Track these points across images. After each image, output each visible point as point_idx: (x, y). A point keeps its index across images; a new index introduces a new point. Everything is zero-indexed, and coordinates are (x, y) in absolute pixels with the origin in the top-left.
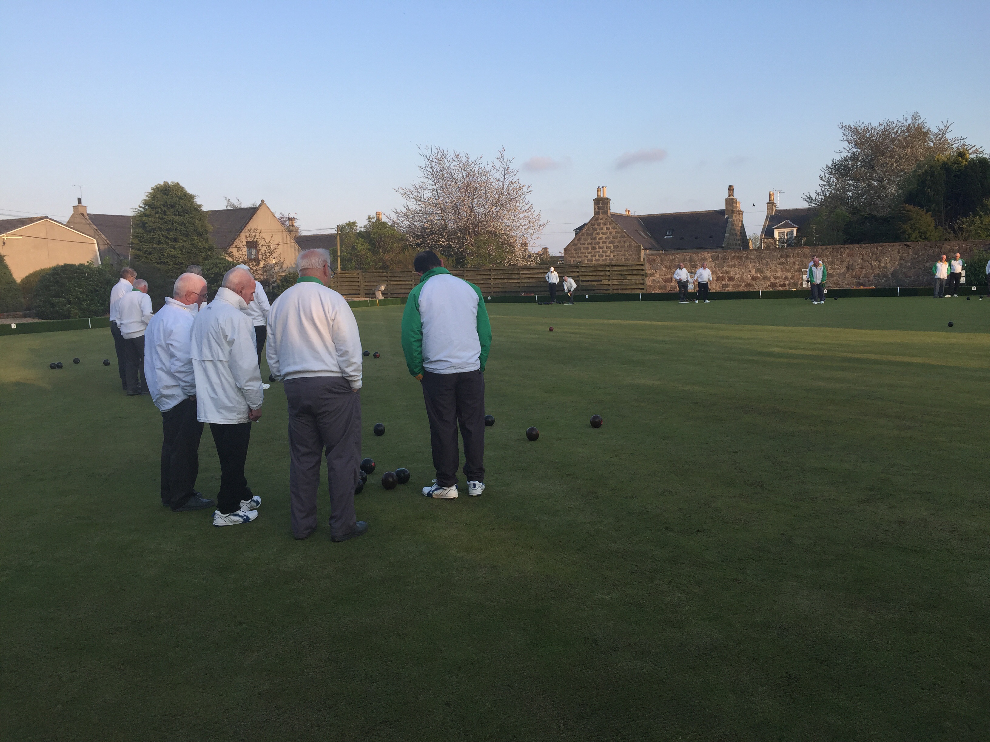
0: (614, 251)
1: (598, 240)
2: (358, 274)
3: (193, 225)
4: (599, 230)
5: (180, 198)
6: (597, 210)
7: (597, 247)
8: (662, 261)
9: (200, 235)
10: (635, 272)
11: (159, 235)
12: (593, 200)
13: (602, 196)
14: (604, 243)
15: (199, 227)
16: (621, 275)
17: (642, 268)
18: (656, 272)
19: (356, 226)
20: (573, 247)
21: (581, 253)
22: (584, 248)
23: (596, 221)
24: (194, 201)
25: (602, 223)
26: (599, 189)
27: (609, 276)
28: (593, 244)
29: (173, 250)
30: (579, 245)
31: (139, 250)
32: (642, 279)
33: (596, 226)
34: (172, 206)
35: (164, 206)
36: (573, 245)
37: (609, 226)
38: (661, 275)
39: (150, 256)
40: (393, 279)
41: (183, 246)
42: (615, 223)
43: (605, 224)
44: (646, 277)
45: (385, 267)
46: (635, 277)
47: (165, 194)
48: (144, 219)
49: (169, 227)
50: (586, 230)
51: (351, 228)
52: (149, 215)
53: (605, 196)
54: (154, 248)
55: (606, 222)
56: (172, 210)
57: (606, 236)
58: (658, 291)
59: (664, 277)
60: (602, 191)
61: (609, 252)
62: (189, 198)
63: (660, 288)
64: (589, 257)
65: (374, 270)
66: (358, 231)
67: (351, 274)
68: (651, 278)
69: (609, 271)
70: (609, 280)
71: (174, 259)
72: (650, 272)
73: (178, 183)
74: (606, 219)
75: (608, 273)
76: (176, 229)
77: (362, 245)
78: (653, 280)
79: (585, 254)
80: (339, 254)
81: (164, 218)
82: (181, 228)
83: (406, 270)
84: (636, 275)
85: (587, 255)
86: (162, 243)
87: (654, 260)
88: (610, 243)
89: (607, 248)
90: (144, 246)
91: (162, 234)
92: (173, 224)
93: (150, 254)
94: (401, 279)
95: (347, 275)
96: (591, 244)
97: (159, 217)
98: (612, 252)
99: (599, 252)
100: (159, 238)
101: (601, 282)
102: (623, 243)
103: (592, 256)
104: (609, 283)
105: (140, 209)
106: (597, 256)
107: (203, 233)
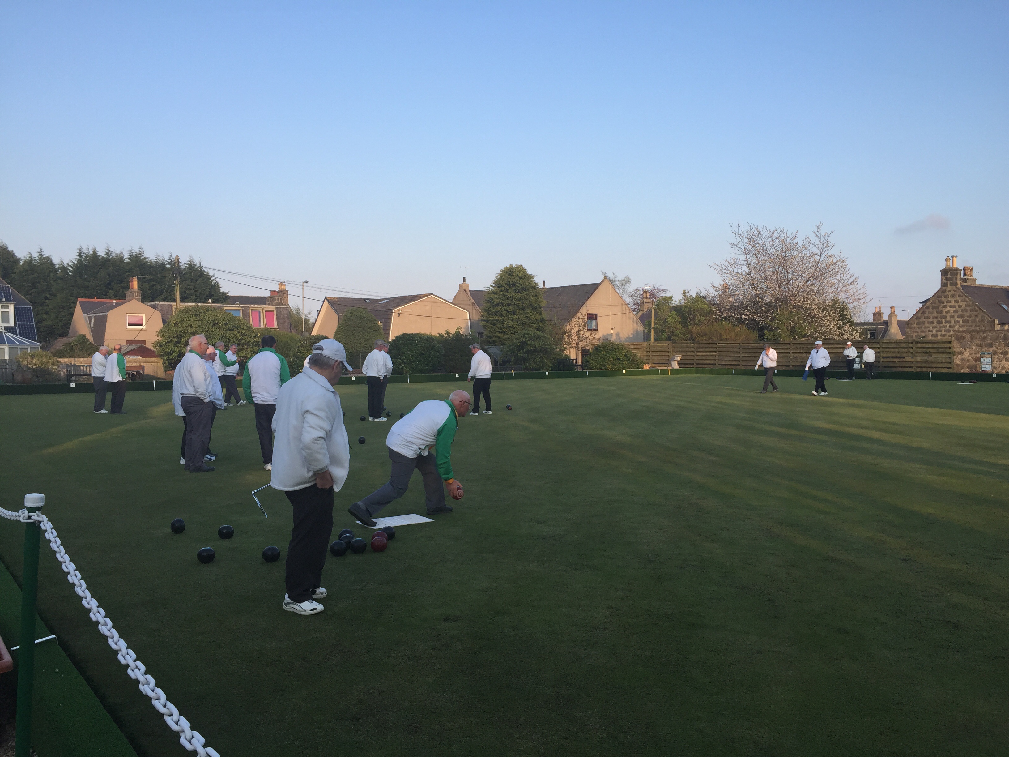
0: (963, 325)
1: (944, 314)
2: (669, 344)
3: (528, 301)
4: (946, 303)
5: (521, 278)
6: (944, 281)
7: (944, 321)
8: (972, 339)
9: (534, 309)
10: (941, 350)
11: (501, 308)
12: (940, 271)
13: (951, 267)
14: (952, 317)
15: (533, 302)
16: (926, 352)
17: (948, 345)
18: (965, 350)
19: (673, 300)
20: (916, 321)
21: (925, 327)
22: (929, 323)
23: (943, 293)
24: (533, 280)
25: (950, 296)
26: (949, 259)
27: (912, 353)
28: (939, 318)
29: (511, 322)
30: (923, 319)
31: (487, 321)
32: (950, 358)
33: (943, 299)
34: (514, 285)
35: (508, 285)
36: (916, 319)
37: (958, 298)
38: (971, 354)
39: (494, 326)
40: (699, 350)
41: (519, 318)
42: (965, 295)
43: (953, 296)
44: (954, 355)
45: (692, 339)
46: (941, 355)
47: (510, 275)
48: (492, 296)
49: (510, 302)
50: (932, 303)
51: (668, 302)
52: (496, 293)
53: (955, 266)
54: (497, 320)
55: (954, 294)
56: (513, 288)
57: (954, 309)
58: (967, 371)
59: (974, 356)
60: (951, 261)
61: (957, 326)
62: (527, 277)
63: (969, 367)
64: (934, 332)
65: (683, 342)
66: (674, 305)
67: (662, 345)
68: (960, 357)
69: (912, 348)
70: (912, 357)
71: (512, 329)
72: (958, 351)
73: (521, 265)
74: (954, 291)
75: (911, 350)
76: (515, 304)
77: (673, 318)
78: (962, 358)
79: (929, 329)
80: (652, 326)
81: (507, 295)
82: (519, 303)
83: (711, 342)
84: (943, 352)
85: (931, 329)
86: (504, 316)
87: (964, 338)
88: (958, 317)
89: (955, 323)
90: (490, 318)
91: (504, 309)
92: (512, 300)
93: (494, 325)
94: (707, 350)
95: (658, 346)
96: (937, 318)
97: (503, 294)
98: (961, 327)
99: (946, 326)
100: (502, 312)
101: (903, 359)
102: (973, 318)
103: (937, 331)
104: (913, 360)
105: (491, 288)
106: (943, 331)
107: (536, 307)
